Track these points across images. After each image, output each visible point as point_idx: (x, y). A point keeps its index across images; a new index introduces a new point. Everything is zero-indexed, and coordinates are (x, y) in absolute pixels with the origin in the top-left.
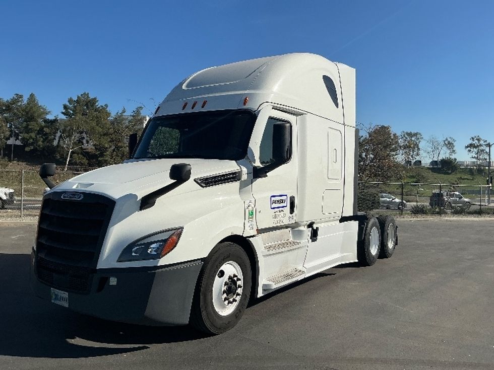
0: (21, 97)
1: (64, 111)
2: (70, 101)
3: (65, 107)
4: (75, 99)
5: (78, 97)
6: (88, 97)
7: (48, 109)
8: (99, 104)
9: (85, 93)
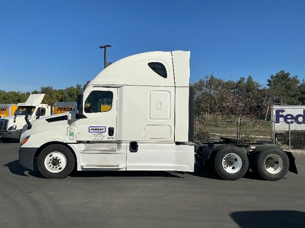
0: (244, 79)
1: (268, 84)
2: (272, 77)
3: (269, 81)
4: (275, 75)
5: (277, 74)
6: (284, 72)
7: (260, 84)
8: (291, 76)
9: (281, 71)
